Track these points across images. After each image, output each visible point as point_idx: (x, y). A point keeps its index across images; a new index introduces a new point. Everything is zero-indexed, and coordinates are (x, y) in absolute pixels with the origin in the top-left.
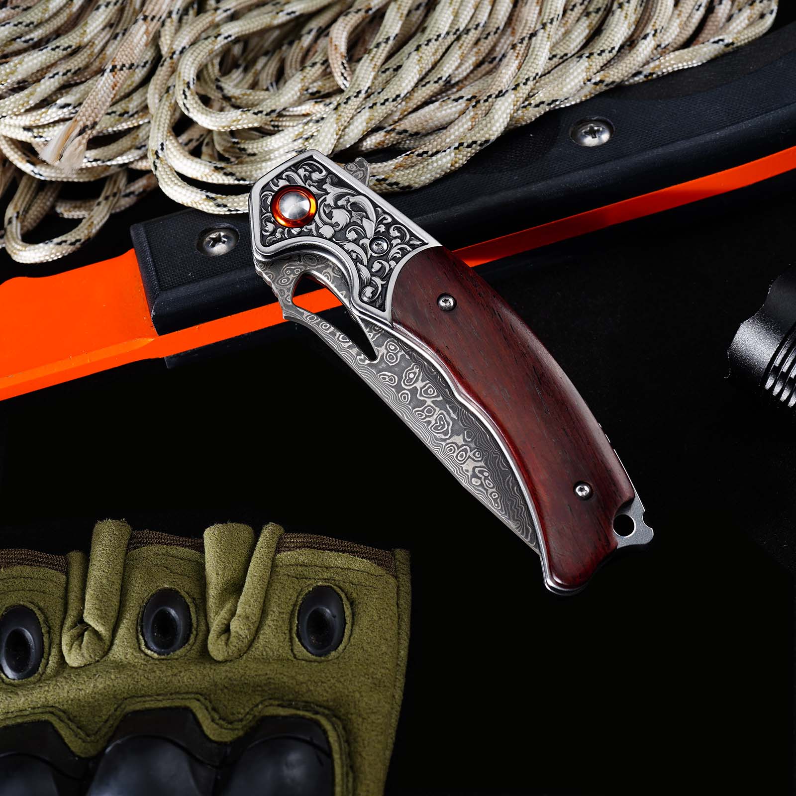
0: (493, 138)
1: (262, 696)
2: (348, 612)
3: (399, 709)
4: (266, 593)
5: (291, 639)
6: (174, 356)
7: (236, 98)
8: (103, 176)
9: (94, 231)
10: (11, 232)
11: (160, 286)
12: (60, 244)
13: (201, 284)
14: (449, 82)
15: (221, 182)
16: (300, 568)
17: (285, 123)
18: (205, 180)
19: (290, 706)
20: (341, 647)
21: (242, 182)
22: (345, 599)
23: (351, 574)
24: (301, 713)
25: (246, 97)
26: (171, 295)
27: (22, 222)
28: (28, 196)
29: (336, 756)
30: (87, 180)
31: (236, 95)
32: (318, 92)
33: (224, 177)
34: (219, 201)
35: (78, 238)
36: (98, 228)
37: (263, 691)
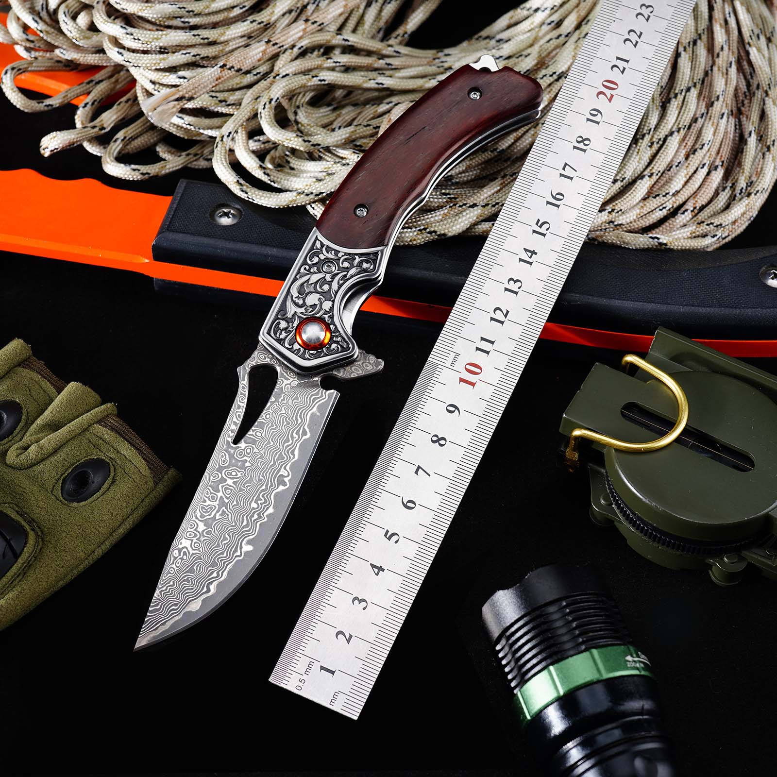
0: (450, 234)
1: (12, 500)
2: (106, 486)
3: (91, 562)
4: (67, 442)
5: (59, 479)
6: (161, 280)
7: (302, 125)
8: (194, 138)
9: (163, 172)
10: (111, 148)
11: (169, 226)
12: (134, 170)
13: (196, 238)
14: (450, 180)
15: (259, 177)
16: (101, 441)
17: (327, 156)
18: (250, 171)
19: (21, 515)
20: (83, 503)
21: (272, 184)
22: (111, 477)
23: (128, 464)
24: (23, 523)
25: (308, 127)
26: (171, 236)
27: (125, 146)
28: (140, 129)
29: (20, 561)
30: (182, 136)
31: (303, 123)
32: (361, 146)
33: (263, 175)
34: (244, 188)
35: (149, 171)
36: (167, 171)
37: (15, 497)
